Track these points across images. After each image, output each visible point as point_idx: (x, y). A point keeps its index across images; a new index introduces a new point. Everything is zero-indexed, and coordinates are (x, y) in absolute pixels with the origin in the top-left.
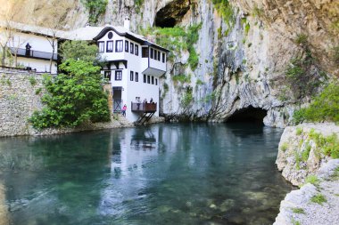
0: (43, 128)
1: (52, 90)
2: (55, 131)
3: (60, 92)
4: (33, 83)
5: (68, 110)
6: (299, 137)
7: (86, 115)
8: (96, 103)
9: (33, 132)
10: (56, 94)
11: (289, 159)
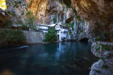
0: (45, 42)
1: (46, 35)
2: (47, 42)
3: (48, 36)
4: (43, 34)
5: (49, 39)
6: (97, 45)
7: (52, 40)
8: (54, 37)
9: (43, 43)
10: (47, 36)
11: (94, 50)
